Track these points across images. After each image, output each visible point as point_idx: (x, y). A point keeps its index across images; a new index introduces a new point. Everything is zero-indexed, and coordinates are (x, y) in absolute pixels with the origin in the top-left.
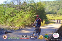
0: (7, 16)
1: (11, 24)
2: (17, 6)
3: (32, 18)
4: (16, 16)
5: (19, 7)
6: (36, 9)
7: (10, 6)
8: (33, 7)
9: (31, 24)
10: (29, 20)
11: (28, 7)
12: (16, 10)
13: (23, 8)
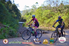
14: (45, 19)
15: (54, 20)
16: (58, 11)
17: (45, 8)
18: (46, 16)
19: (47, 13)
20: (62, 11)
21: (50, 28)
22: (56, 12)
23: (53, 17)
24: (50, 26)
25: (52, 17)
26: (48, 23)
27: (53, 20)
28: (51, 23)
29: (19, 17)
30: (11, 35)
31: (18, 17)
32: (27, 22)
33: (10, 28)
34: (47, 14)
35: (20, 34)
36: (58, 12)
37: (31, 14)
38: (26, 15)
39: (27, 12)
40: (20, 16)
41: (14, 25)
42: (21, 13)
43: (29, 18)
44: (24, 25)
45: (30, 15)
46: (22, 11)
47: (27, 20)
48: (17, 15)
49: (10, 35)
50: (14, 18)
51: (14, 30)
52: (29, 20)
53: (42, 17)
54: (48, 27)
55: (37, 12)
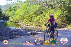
0: (32, 15)
1: (37, 24)
2: (44, 2)
3: (62, 17)
4: (42, 14)
5: (46, 4)
6: (68, 6)
7: (36, 3)
8: (64, 3)
9: (60, 24)
10: (59, 19)
11: (57, 4)
12: (43, 8)
13: (51, 5)
15: (45, 17)
16: (49, 6)
17: (33, 3)
20: (54, 6)
21: (39, 27)
22: (47, 7)
24: (40, 25)
26: (37, 21)
28: (41, 21)
32: (10, 20)
34: (35, 10)
36: (49, 8)
37: (15, 10)
38: (8, 11)
40: (1, 13)
42: (1, 8)
43: (13, 15)
44: (6, 24)
45: (13, 11)
46: (2, 6)
47: (10, 18)
52: (12, 18)
53: (29, 13)
54: (37, 26)
55: (23, 8)
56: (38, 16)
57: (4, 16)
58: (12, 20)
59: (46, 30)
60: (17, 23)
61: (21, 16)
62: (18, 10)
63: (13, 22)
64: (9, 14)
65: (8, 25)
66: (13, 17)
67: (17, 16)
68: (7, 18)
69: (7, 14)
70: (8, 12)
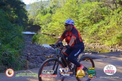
14: (85, 25)
15: (109, 27)
16: (118, 5)
18: (89, 18)
19: (91, 10)
21: (97, 46)
22: (113, 6)
23: (107, 19)
24: (99, 41)
25: (103, 18)
26: (93, 34)
27: (107, 27)
28: (102, 34)
29: (24, 20)
30: (7, 65)
31: (22, 20)
32: (42, 32)
33: (5, 47)
34: (89, 12)
35: (28, 59)
36: (117, 8)
37: (51, 12)
39: (42, 7)
40: (26, 17)
41: (12, 39)
42: (27, 10)
43: (48, 22)
45: (49, 14)
46: (29, 5)
47: (43, 27)
48: (19, 16)
49: (4, 65)
50: (12, 22)
51: (13, 51)
52: (47, 27)
53: (77, 19)
54: (93, 44)
55: (67, 8)
56: (94, 25)
57: (33, 23)
58: (46, 32)
59: (112, 51)
60: (54, 37)
61: (62, 23)
62: (57, 13)
63: (49, 35)
64: (42, 20)
65: (39, 40)
66: (49, 25)
67: (55, 24)
68: (37, 28)
69: (37, 20)
70: (38, 16)
